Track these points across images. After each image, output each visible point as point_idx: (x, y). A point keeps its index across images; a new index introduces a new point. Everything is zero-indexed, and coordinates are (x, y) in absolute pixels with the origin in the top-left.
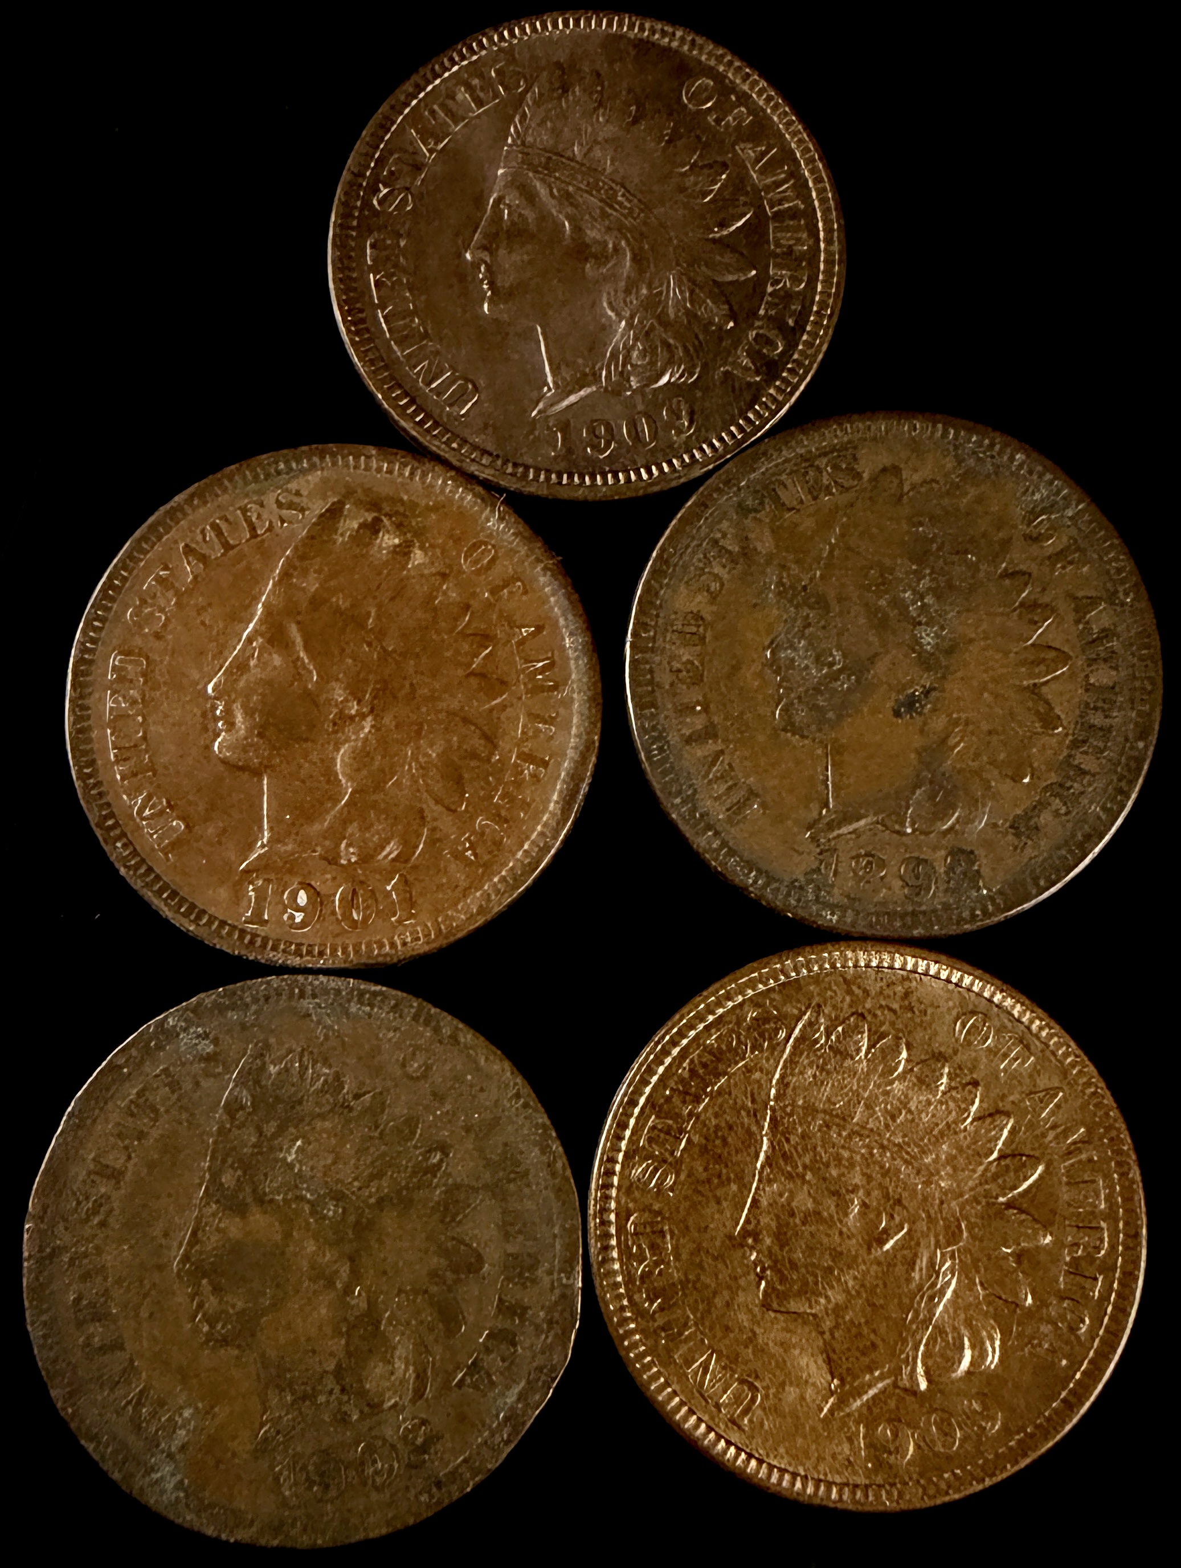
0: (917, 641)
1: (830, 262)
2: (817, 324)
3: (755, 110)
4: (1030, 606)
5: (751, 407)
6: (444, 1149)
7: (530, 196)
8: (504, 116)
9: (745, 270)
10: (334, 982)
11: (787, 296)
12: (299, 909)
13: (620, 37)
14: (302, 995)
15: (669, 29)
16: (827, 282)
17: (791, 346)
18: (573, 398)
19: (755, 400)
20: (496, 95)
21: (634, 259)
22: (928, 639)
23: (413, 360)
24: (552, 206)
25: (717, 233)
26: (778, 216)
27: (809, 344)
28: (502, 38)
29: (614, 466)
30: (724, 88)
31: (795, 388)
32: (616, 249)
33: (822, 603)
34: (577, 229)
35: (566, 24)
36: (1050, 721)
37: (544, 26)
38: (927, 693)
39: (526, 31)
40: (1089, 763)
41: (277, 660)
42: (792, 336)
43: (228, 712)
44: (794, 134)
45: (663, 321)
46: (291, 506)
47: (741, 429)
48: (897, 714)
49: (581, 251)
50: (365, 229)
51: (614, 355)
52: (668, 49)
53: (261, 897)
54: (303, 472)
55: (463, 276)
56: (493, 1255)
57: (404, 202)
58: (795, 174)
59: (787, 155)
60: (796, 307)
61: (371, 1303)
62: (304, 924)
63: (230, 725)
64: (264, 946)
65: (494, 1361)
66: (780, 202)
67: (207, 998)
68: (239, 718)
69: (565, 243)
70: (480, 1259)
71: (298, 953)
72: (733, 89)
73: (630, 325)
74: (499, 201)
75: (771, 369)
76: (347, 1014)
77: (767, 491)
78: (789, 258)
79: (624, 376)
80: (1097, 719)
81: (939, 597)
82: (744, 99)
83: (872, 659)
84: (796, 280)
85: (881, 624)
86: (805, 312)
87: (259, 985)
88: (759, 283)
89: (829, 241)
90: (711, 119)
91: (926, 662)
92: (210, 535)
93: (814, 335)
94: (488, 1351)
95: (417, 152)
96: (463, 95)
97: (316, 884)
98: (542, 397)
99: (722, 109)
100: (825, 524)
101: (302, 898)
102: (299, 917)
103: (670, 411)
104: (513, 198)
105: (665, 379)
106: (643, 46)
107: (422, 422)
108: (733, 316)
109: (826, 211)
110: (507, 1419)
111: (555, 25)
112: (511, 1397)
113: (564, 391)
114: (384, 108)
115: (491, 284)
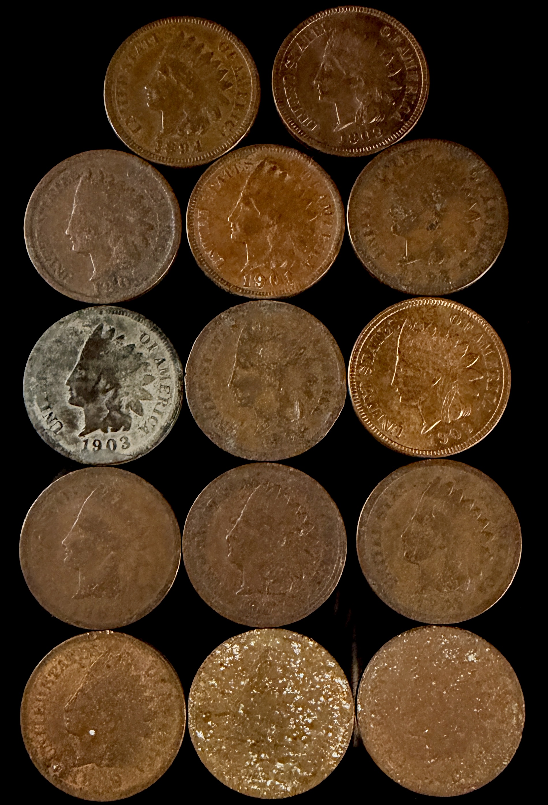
0: (435, 207)
1: (425, 84)
2: (421, 103)
3: (402, 36)
4: (470, 199)
5: (400, 129)
6: (305, 348)
7: (333, 64)
8: (326, 39)
9: (399, 87)
10: (269, 302)
11: (411, 95)
12: (259, 282)
13: (361, 13)
14: (260, 306)
15: (377, 11)
16: (424, 91)
17: (412, 111)
18: (346, 126)
19: (401, 127)
20: (323, 32)
21: (365, 82)
22: (438, 207)
23: (298, 114)
24: (340, 67)
25: (391, 75)
26: (409, 70)
27: (418, 110)
28: (325, 14)
29: (358, 147)
30: (393, 31)
31: (414, 123)
32: (359, 79)
33: (407, 195)
34: (348, 74)
35: (345, 10)
36: (473, 234)
37: (338, 10)
38: (437, 223)
39: (334, 11)
40: (484, 247)
41: (248, 209)
42: (413, 108)
43: (234, 225)
44: (414, 44)
45: (373, 102)
46: (248, 164)
47: (397, 135)
48: (428, 229)
49: (349, 81)
50: (283, 74)
51: (358, 114)
52: (375, 17)
53: (248, 279)
54: (252, 153)
55: (312, 88)
56: (321, 378)
57: (295, 65)
58: (415, 57)
59: (412, 51)
60: (415, 98)
61: (286, 393)
62: (260, 287)
63: (235, 230)
64: (249, 293)
65: (323, 407)
66: (410, 66)
67: (232, 309)
68: (237, 226)
69: (344, 77)
70: (317, 379)
71: (260, 294)
72: (397, 30)
73: (364, 104)
74: (323, 65)
75: (406, 117)
76: (274, 312)
77: (393, 161)
78: (412, 83)
79: (361, 120)
80: (487, 234)
81: (442, 195)
82: (400, 33)
83: (421, 213)
84: (414, 90)
85: (425, 202)
86: (417, 100)
87: (247, 304)
88: (404, 90)
89: (425, 78)
90: (389, 40)
91: (437, 214)
92: (225, 173)
93: (419, 107)
94: (321, 404)
95: (299, 50)
96: (313, 32)
97: (264, 275)
98: (336, 126)
99: (393, 36)
100: (410, 171)
101: (260, 279)
102: (259, 284)
103: (375, 130)
104: (328, 64)
105: (374, 120)
106: (368, 17)
107: (300, 133)
108: (395, 101)
109: (424, 68)
110: (327, 422)
111: (341, 10)
112: (328, 416)
113: (343, 124)
114: (289, 36)
115: (321, 91)
